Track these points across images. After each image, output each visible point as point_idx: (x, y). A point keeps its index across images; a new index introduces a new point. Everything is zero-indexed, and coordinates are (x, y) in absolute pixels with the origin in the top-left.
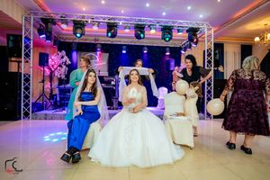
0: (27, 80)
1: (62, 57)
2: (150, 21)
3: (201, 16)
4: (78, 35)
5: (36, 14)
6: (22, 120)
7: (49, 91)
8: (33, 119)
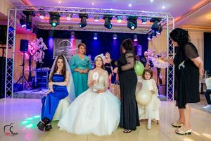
0: (10, 64)
1: (40, 44)
2: (118, 12)
3: (163, 7)
4: (54, 24)
5: (19, 7)
6: (5, 99)
7: (28, 73)
8: (14, 97)
